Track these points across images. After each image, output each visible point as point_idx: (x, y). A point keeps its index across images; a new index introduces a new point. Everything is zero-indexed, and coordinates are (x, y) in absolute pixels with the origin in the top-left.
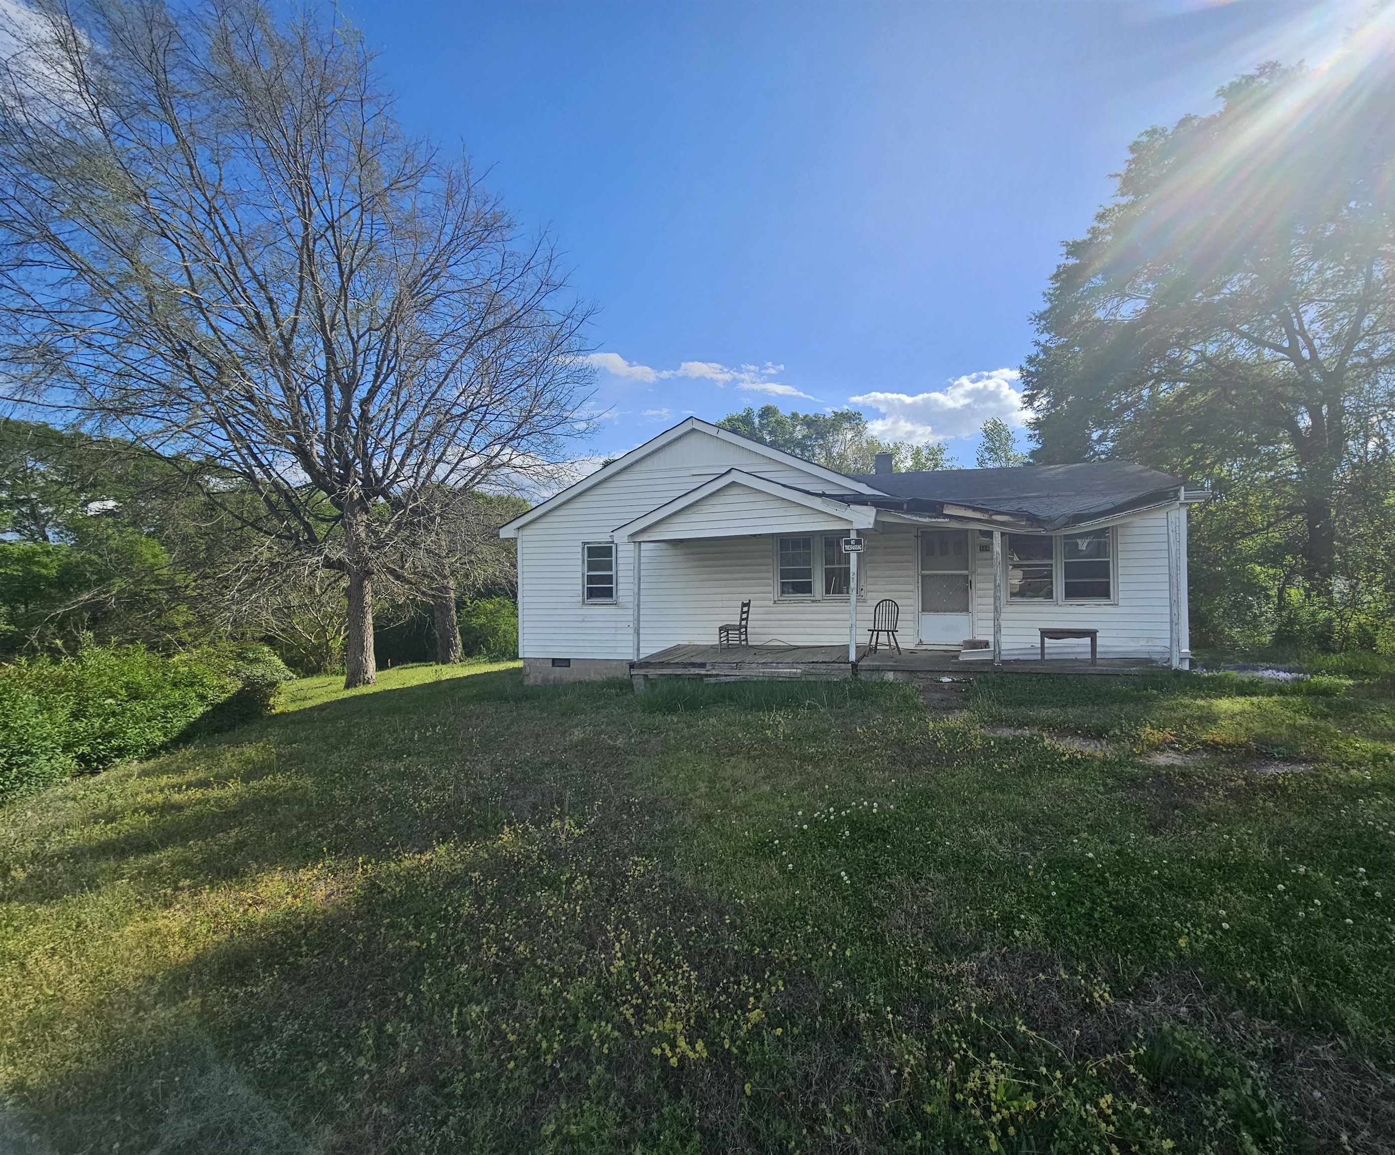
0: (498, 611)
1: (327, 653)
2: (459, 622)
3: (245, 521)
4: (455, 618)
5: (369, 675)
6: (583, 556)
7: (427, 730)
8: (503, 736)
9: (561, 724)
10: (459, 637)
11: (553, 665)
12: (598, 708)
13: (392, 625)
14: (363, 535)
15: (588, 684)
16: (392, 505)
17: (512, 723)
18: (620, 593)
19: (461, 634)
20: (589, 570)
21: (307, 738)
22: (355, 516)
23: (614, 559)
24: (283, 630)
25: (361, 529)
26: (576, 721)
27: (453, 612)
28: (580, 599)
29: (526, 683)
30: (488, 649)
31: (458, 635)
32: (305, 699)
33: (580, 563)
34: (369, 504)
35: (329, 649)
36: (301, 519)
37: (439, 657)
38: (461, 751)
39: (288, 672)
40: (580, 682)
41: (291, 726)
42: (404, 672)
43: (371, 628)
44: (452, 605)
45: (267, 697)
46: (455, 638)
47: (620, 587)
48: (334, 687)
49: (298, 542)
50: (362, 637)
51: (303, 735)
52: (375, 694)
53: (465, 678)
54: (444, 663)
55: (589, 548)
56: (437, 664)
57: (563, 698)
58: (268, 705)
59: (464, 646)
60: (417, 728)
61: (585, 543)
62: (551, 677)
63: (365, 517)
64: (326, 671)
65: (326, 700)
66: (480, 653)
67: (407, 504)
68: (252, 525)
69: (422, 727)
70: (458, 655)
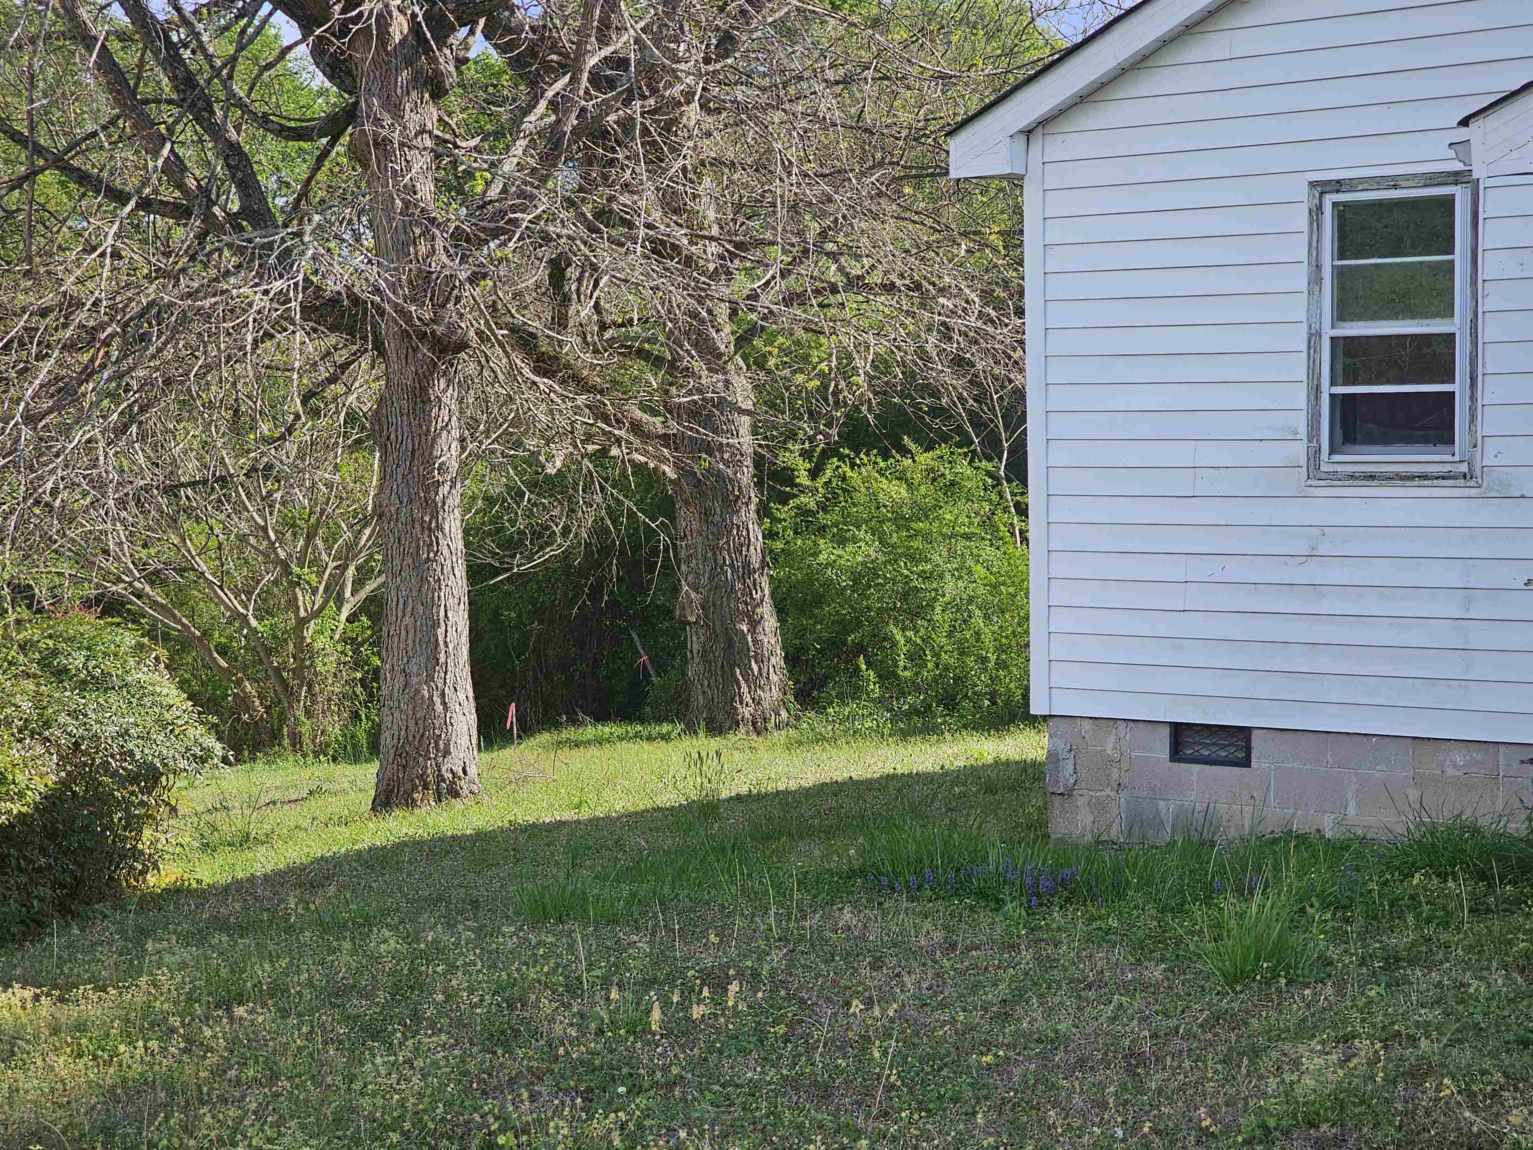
0: (924, 512)
1: (297, 672)
2: (772, 558)
3: (39, 150)
4: (756, 533)
5: (453, 763)
6: (1315, 248)
7: (690, 993)
8: (988, 1046)
9: (1237, 1022)
10: (770, 622)
11: (1176, 754)
12: (1392, 961)
13: (520, 564)
14: (426, 189)
15: (1338, 848)
16: (516, 63)
17: (1019, 995)
18: (1489, 422)
19: (781, 610)
20: (1342, 313)
21: (277, 990)
22: (397, 112)
23: (1460, 257)
24: (154, 578)
25: (420, 162)
26: (1296, 1010)
27: (748, 515)
28: (1299, 451)
29: (1059, 828)
30: (887, 676)
31: (767, 611)
32: (245, 841)
33: (1300, 278)
34: (446, 63)
35: (305, 652)
36: (216, 132)
37: (698, 700)
38: (824, 1093)
39: (196, 732)
40: (1302, 839)
41: (220, 939)
42: (575, 758)
43: (461, 571)
44: (746, 476)
45: (134, 824)
46: (755, 623)
47: (1489, 392)
48: (336, 806)
49: (210, 225)
50: (430, 605)
51: (263, 971)
52: (481, 836)
53: (807, 793)
54: (715, 729)
55: (1343, 212)
56: (691, 730)
57: (1229, 903)
58: (136, 854)
59: (793, 659)
60: (649, 983)
61: (1322, 187)
62: (1167, 809)
63: (431, 114)
64: (296, 740)
65: (318, 850)
66: (856, 692)
67: (580, 54)
68: (59, 163)
69: (670, 980)
70: (771, 695)
